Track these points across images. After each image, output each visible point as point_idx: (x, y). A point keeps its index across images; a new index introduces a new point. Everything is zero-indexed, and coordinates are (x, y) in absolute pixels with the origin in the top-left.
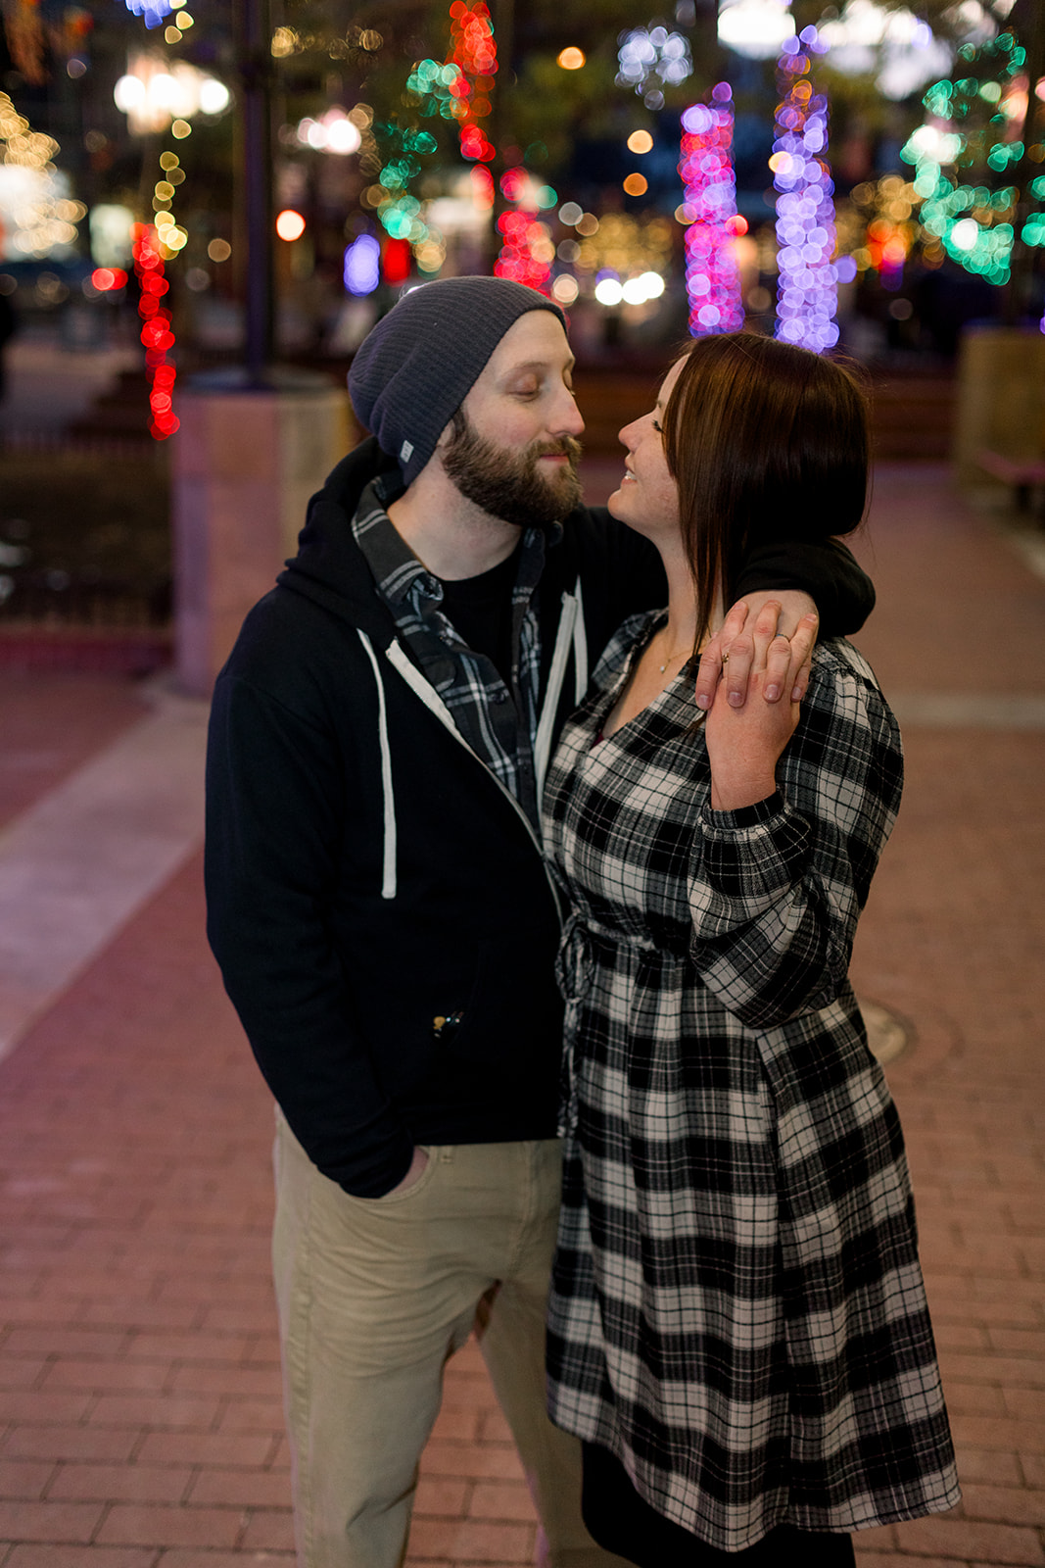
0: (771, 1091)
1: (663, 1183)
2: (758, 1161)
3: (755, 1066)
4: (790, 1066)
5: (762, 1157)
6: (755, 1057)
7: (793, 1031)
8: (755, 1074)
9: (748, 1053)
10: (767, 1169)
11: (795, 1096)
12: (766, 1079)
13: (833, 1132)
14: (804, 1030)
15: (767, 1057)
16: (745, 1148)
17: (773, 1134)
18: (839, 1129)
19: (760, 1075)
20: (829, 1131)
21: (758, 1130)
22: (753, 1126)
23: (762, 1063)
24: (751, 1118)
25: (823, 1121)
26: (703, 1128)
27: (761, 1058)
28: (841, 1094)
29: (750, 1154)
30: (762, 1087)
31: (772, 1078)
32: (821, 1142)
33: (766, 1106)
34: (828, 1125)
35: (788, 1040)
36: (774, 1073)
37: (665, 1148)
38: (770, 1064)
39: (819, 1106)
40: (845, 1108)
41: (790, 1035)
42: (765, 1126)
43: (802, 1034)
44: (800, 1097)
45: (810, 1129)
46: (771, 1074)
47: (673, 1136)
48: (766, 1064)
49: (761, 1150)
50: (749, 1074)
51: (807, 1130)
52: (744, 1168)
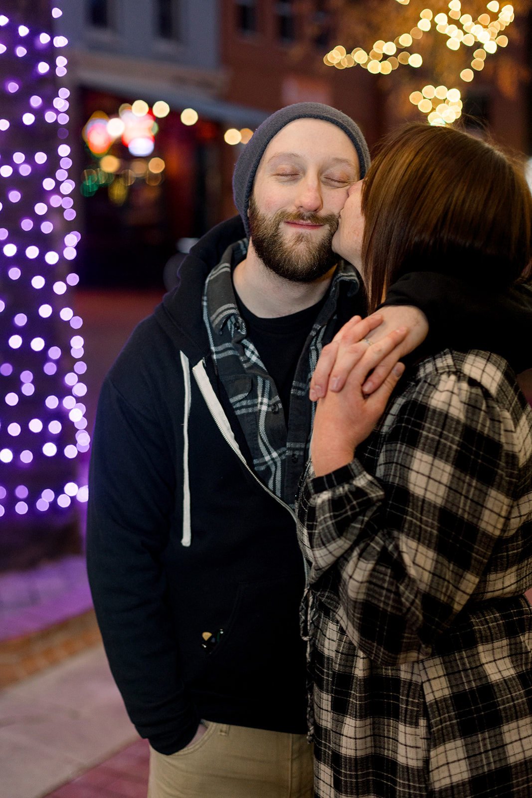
0: (429, 727)
1: (352, 789)
2: (414, 782)
3: (418, 705)
4: (451, 708)
5: (416, 779)
6: (419, 697)
7: (456, 679)
8: (417, 711)
9: (414, 694)
10: (420, 789)
11: (453, 733)
12: (426, 716)
13: (483, 766)
14: (464, 680)
15: (429, 698)
16: (405, 770)
17: (427, 761)
18: (489, 764)
19: (421, 712)
20: (480, 764)
21: (415, 757)
22: (412, 753)
23: (425, 703)
24: (410, 747)
25: (475, 755)
26: (384, 749)
27: (424, 698)
28: (495, 736)
29: (408, 775)
30: (422, 722)
31: (431, 716)
32: (472, 773)
33: (424, 738)
34: (479, 760)
35: (451, 687)
36: (433, 712)
37: (353, 761)
38: (431, 705)
39: (472, 743)
40: (497, 748)
41: (454, 683)
42: (421, 754)
43: (463, 683)
44: (457, 734)
45: (463, 761)
46: (430, 713)
47: (359, 753)
48: (428, 704)
49: (416, 773)
50: (412, 711)
51: (461, 762)
52: (404, 786)
